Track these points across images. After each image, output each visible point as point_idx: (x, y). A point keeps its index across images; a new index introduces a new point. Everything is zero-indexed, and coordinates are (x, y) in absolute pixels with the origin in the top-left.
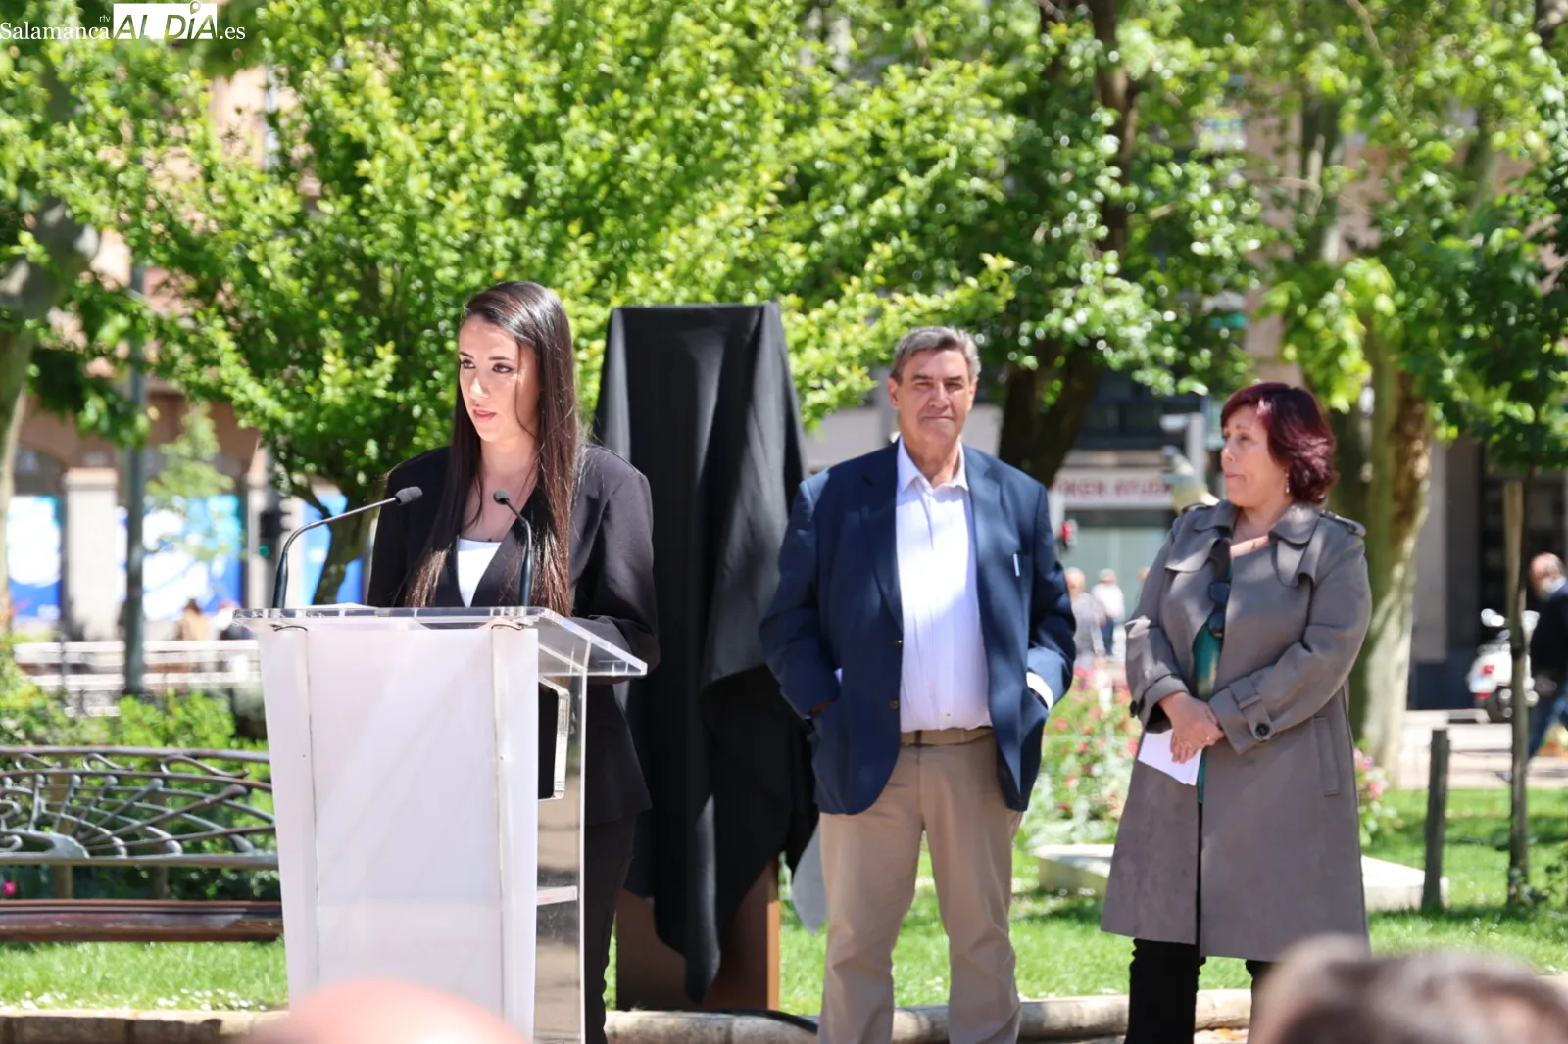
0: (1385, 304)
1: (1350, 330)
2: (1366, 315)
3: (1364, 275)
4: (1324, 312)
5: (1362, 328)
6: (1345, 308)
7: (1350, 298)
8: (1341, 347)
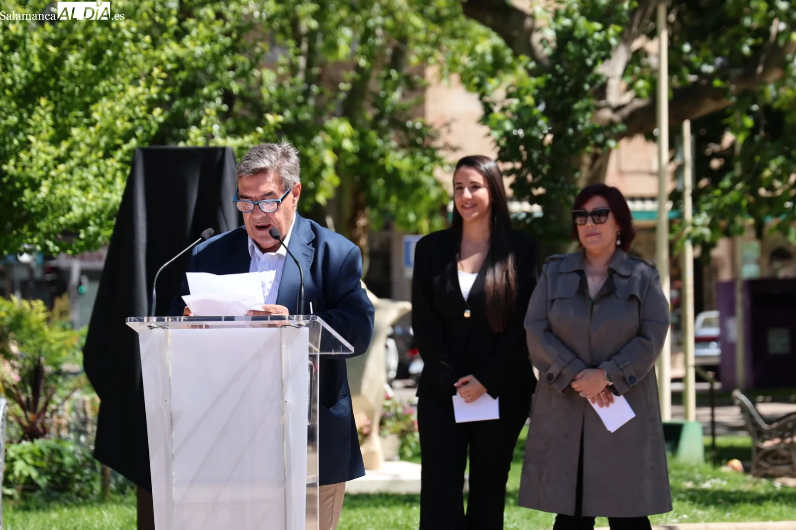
0: (347, 145)
1: (329, 158)
2: (338, 150)
3: (337, 128)
4: (314, 147)
5: (335, 156)
6: (325, 144)
7: (328, 139)
8: (323, 166)
